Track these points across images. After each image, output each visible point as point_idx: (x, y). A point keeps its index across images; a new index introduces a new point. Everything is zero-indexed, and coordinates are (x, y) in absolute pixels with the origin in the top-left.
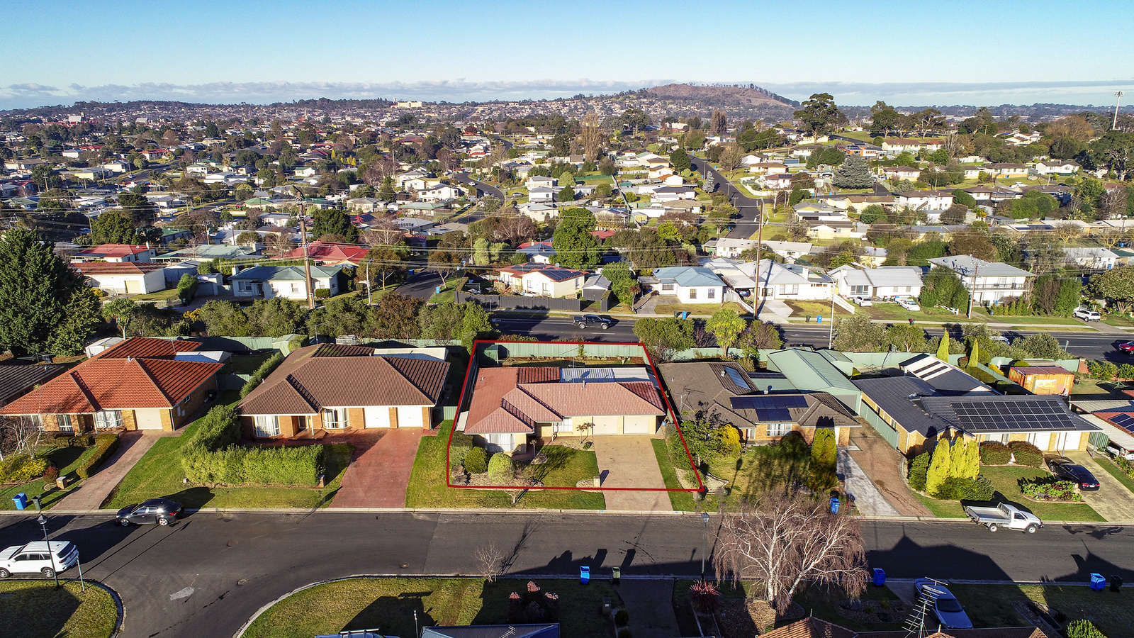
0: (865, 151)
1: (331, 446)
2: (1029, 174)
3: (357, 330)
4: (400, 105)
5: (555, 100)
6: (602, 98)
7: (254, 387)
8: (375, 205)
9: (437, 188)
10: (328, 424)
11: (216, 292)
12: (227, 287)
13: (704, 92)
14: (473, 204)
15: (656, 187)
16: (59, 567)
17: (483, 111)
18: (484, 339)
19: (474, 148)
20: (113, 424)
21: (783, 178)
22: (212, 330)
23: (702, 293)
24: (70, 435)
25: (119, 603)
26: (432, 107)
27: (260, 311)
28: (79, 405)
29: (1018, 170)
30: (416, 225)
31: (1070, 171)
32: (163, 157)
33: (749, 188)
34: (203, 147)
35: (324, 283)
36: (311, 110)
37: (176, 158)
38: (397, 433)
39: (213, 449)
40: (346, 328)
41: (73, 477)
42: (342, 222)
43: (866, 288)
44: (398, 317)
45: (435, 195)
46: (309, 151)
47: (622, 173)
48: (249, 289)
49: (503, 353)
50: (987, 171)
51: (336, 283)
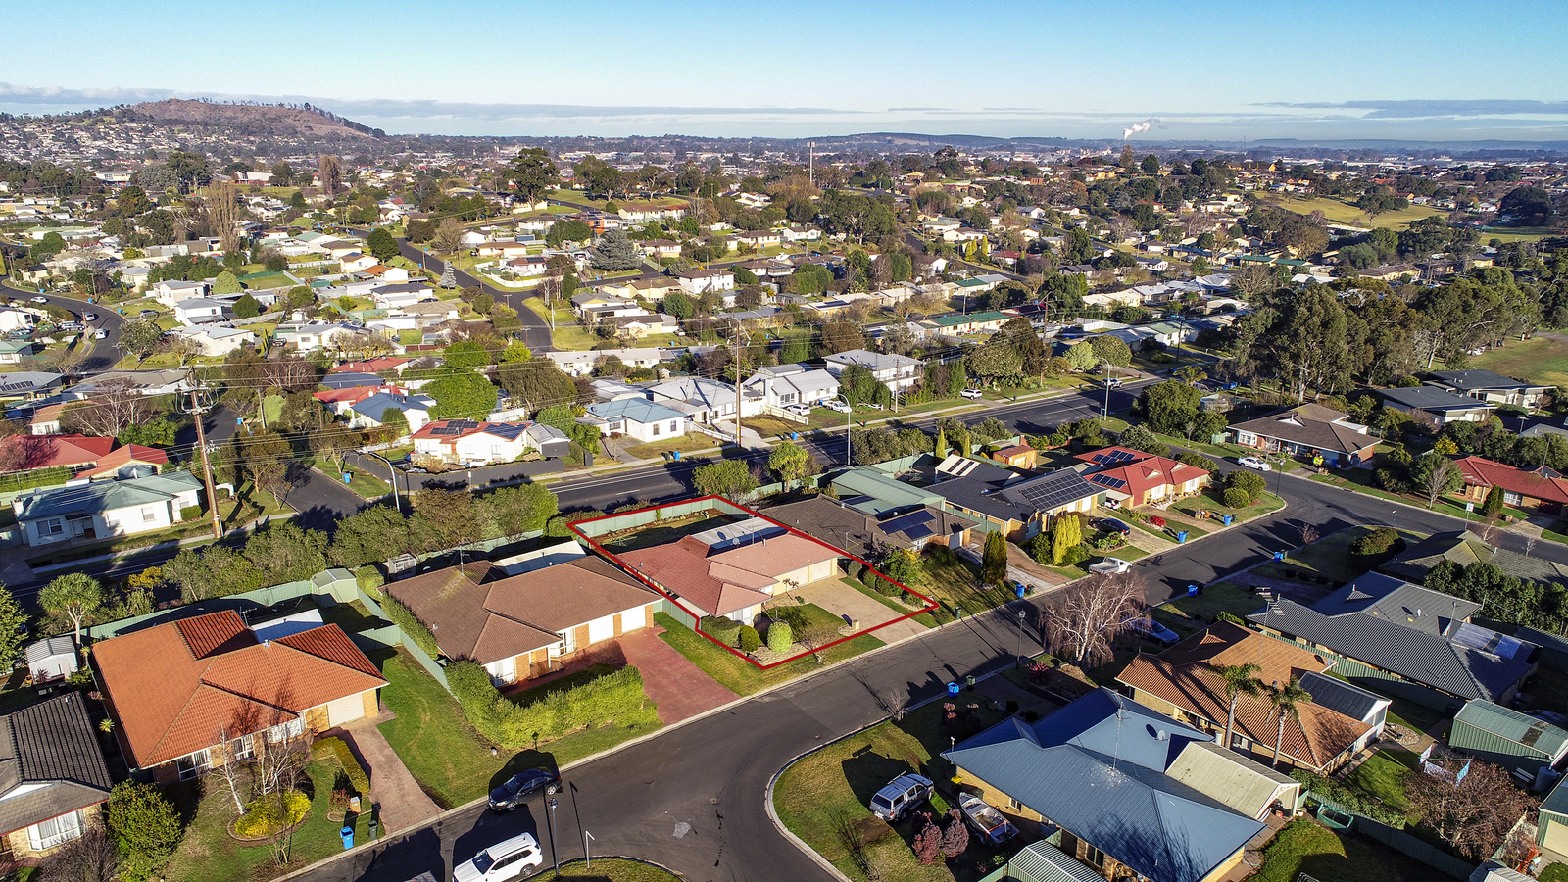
0: (605, 221)
2: (783, 242)
6: (47, 119)
14: (82, 335)
15: (371, 286)
20: (295, 731)
21: (533, 262)
23: (665, 426)
30: (38, 384)
31: (815, 237)
33: (496, 278)
35: (189, 498)
38: (630, 640)
43: (793, 396)
47: (296, 266)
50: (742, 240)
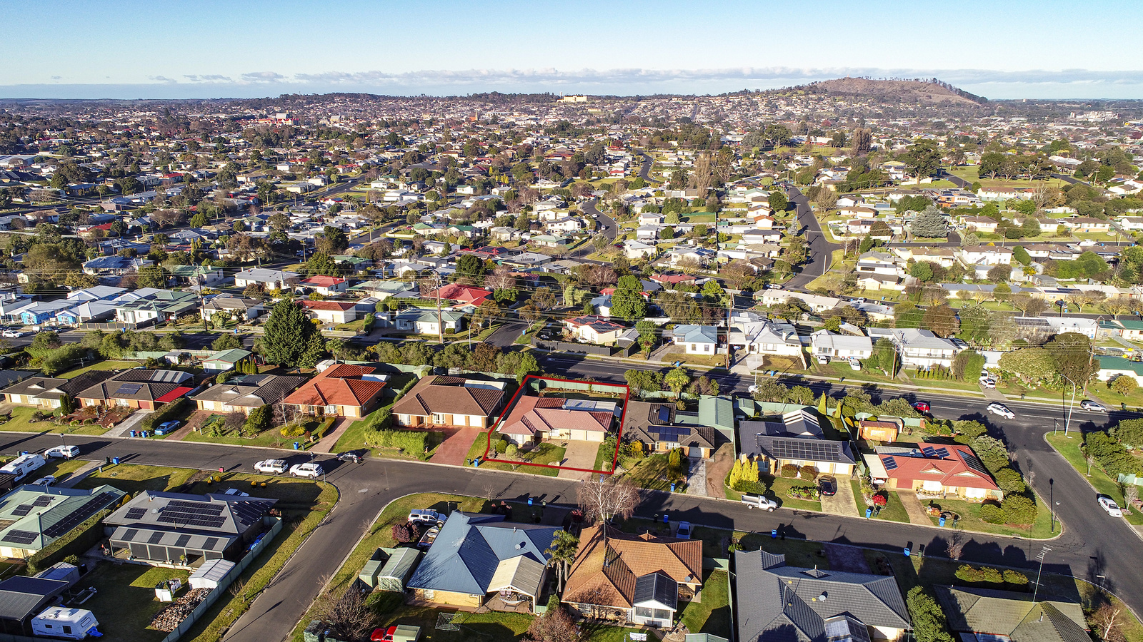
0: (957, 197)
1: (434, 433)
2: (1111, 230)
3: (462, 365)
4: (566, 99)
5: (719, 96)
6: (768, 92)
7: (400, 398)
8: (512, 235)
9: (565, 220)
10: (435, 422)
11: (386, 326)
12: (392, 323)
13: (880, 86)
14: (591, 237)
15: (747, 228)
16: (316, 475)
17: (645, 107)
18: (531, 376)
19: (615, 165)
20: (333, 412)
21: (867, 223)
22: (382, 359)
23: (701, 346)
24: (313, 416)
25: (339, 491)
26: (597, 101)
27: (409, 349)
28: (318, 402)
29: (1099, 226)
30: (537, 260)
32: (353, 171)
33: (832, 232)
34: (384, 161)
35: (451, 325)
36: (482, 103)
37: (363, 172)
38: (469, 429)
39: (378, 430)
40: (454, 363)
41: (316, 436)
42: (476, 264)
43: (830, 350)
44: (484, 359)
45: (561, 227)
46: (471, 165)
47: (726, 210)
48: (405, 325)
49: (543, 386)
50: (1067, 224)
51: (460, 325)
